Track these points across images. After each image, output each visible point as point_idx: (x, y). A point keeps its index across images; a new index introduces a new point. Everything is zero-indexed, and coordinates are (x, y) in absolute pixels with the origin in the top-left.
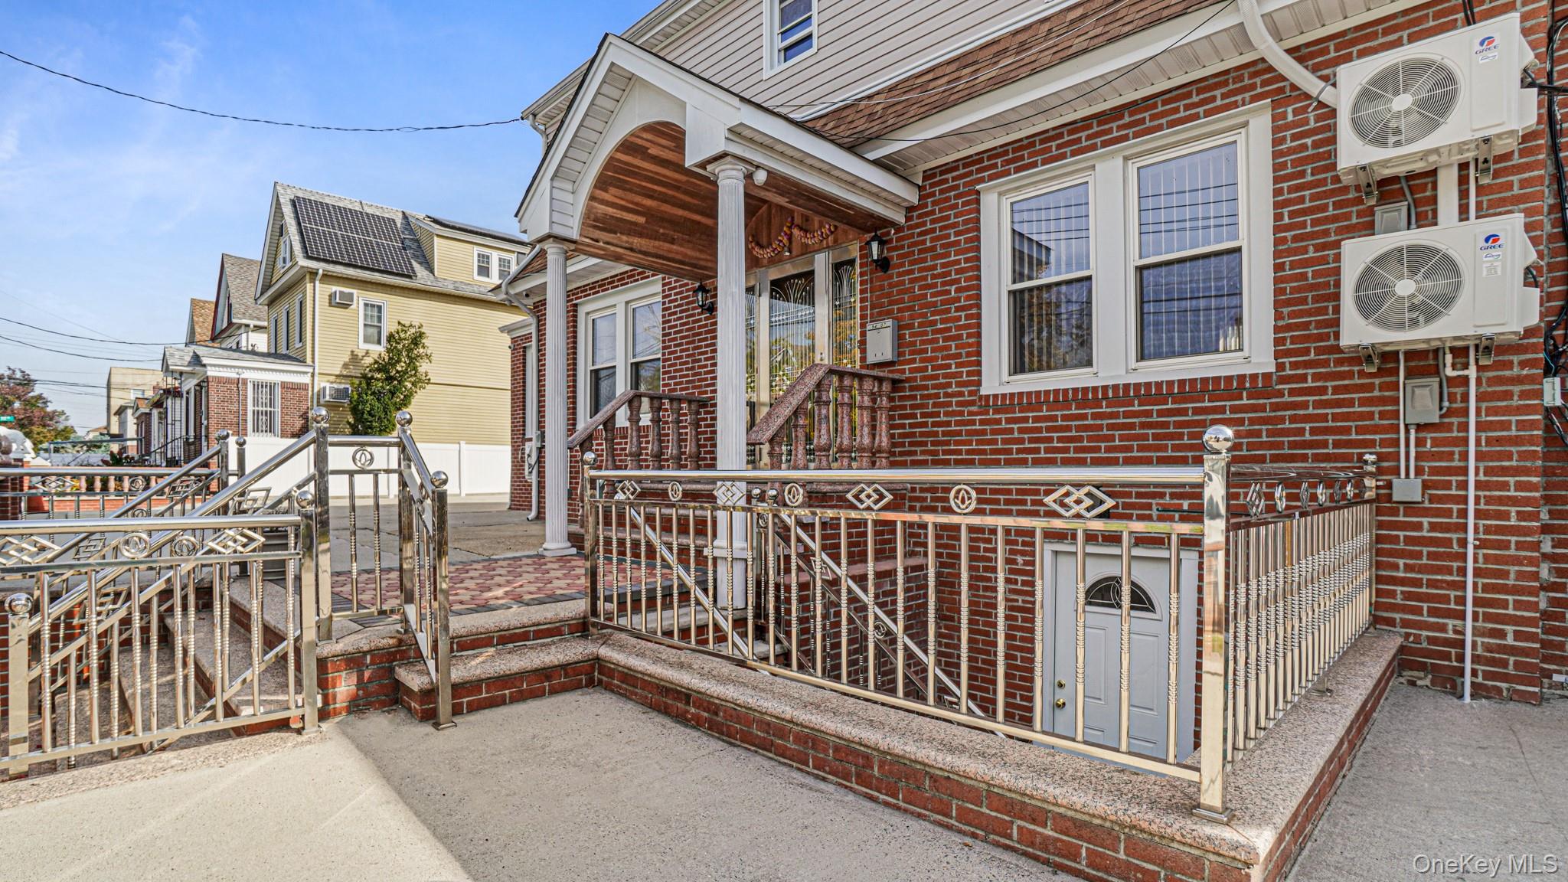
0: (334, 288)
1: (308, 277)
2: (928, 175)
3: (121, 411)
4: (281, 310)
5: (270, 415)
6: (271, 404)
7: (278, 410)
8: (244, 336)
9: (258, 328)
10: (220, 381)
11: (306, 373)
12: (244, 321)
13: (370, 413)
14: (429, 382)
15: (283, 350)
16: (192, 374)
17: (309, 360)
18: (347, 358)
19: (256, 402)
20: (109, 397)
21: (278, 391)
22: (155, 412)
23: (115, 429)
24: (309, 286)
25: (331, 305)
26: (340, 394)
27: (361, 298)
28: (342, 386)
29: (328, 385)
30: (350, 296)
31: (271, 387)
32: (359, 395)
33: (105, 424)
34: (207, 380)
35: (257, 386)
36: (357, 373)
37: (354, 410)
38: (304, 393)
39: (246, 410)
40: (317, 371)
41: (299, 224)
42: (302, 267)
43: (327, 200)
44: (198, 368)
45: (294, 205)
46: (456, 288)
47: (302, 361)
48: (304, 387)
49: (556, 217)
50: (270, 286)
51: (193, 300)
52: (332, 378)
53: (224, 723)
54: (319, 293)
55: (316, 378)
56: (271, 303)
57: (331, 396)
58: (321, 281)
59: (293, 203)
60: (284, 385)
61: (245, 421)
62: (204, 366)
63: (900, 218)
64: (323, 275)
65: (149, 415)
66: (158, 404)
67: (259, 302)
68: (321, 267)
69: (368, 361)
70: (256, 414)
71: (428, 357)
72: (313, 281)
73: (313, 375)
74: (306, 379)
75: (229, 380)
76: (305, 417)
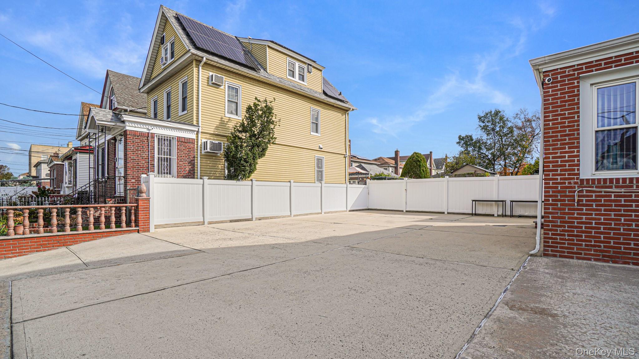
0: (212, 73)
1: (194, 63)
3: (38, 165)
5: (169, 161)
6: (170, 152)
7: (174, 157)
11: (194, 131)
12: (124, 108)
13: (245, 160)
15: (164, 119)
17: (195, 123)
18: (217, 123)
19: (160, 151)
20: (30, 157)
21: (175, 144)
22: (66, 163)
23: (34, 174)
24: (195, 70)
25: (208, 85)
26: (216, 147)
27: (228, 81)
28: (217, 142)
29: (207, 140)
30: (220, 80)
31: (169, 140)
33: (28, 171)
34: (124, 133)
35: (161, 139)
36: (225, 133)
38: (192, 146)
39: (153, 157)
40: (200, 130)
41: (184, 29)
42: (193, 54)
45: (177, 19)
46: (280, 81)
47: (189, 122)
48: (192, 141)
50: (152, 79)
52: (210, 136)
54: (201, 76)
55: (200, 135)
56: (153, 90)
57: (209, 149)
58: (203, 67)
60: (179, 139)
61: (153, 164)
62: (123, 122)
64: (205, 63)
65: (60, 165)
66: (68, 157)
67: (142, 91)
68: (204, 57)
69: (231, 125)
70: (160, 160)
72: (198, 66)
73: (198, 133)
74: (193, 136)
75: (141, 134)
76: (192, 163)
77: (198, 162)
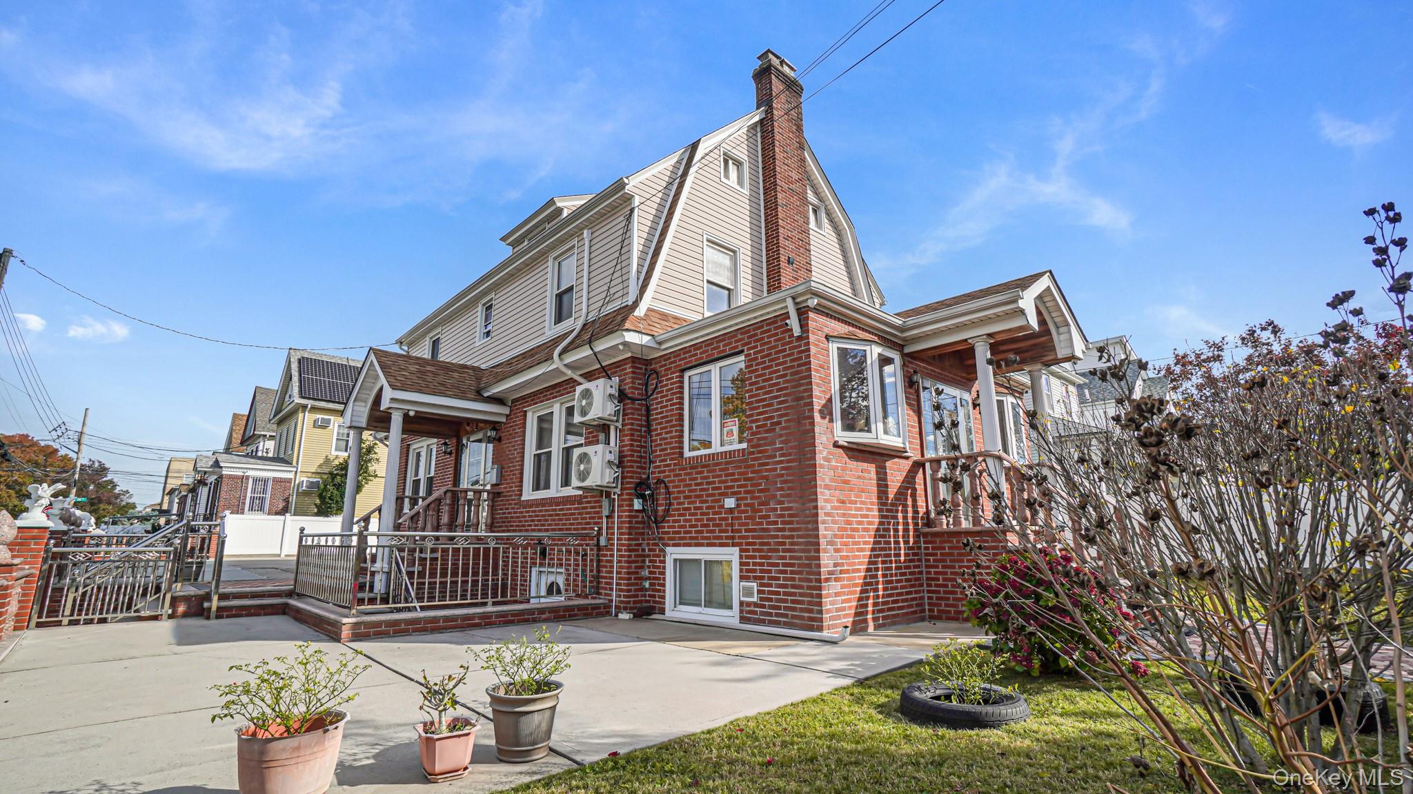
0: (318, 416)
1: (301, 409)
2: (513, 401)
3: (172, 492)
4: (284, 428)
5: (262, 500)
6: (264, 491)
7: (268, 496)
8: (262, 444)
9: (272, 437)
10: (230, 477)
11: (291, 471)
12: (263, 433)
13: (330, 498)
14: (376, 476)
15: (282, 456)
16: (213, 473)
17: (294, 463)
18: (321, 461)
19: (254, 491)
20: (165, 483)
21: (270, 484)
23: (165, 507)
24: (301, 415)
25: (314, 427)
26: (311, 485)
27: (336, 421)
28: (315, 480)
29: (305, 479)
30: (329, 421)
31: (265, 481)
32: (325, 486)
33: (159, 501)
34: (221, 477)
35: (256, 480)
36: (327, 471)
37: (321, 496)
38: (288, 485)
39: (245, 497)
40: (299, 470)
41: (300, 375)
42: (298, 403)
43: (325, 359)
44: (217, 470)
45: (299, 362)
47: (289, 463)
48: (289, 481)
49: (354, 419)
50: (281, 411)
51: (235, 415)
52: (309, 475)
53: (133, 614)
54: (306, 420)
55: (298, 475)
56: (280, 423)
57: (307, 487)
58: (309, 412)
59: (299, 361)
60: (275, 480)
61: (244, 503)
62: (222, 467)
63: (504, 420)
64: (311, 408)
65: (186, 496)
67: (273, 420)
68: (310, 403)
69: (337, 462)
70: (252, 499)
71: (377, 460)
72: (304, 412)
73: (296, 472)
74: (291, 476)
75: (237, 477)
76: (287, 501)
77: (293, 499)
